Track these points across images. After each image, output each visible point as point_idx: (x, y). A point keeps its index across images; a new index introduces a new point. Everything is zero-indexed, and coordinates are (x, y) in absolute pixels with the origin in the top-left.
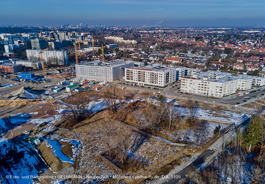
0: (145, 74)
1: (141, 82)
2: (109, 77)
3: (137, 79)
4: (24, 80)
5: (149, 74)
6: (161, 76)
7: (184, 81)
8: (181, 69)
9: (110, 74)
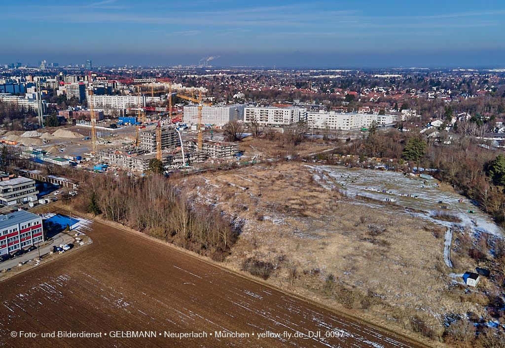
0: (269, 112)
1: (264, 122)
2: (224, 119)
3: (259, 119)
4: (130, 124)
5: (273, 112)
6: (286, 113)
7: (311, 117)
8: (303, 110)
9: (225, 116)
